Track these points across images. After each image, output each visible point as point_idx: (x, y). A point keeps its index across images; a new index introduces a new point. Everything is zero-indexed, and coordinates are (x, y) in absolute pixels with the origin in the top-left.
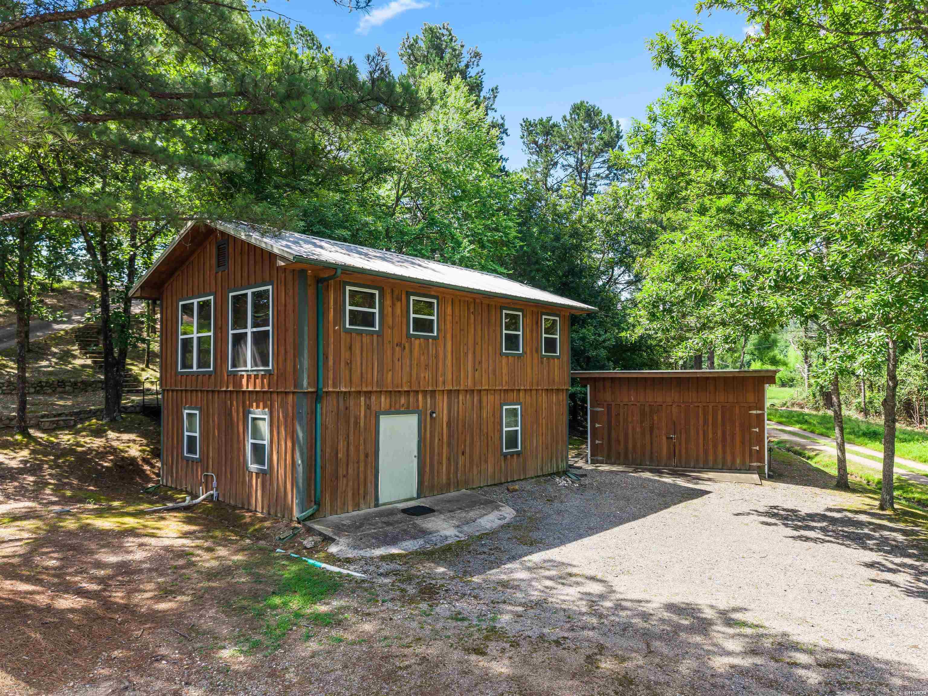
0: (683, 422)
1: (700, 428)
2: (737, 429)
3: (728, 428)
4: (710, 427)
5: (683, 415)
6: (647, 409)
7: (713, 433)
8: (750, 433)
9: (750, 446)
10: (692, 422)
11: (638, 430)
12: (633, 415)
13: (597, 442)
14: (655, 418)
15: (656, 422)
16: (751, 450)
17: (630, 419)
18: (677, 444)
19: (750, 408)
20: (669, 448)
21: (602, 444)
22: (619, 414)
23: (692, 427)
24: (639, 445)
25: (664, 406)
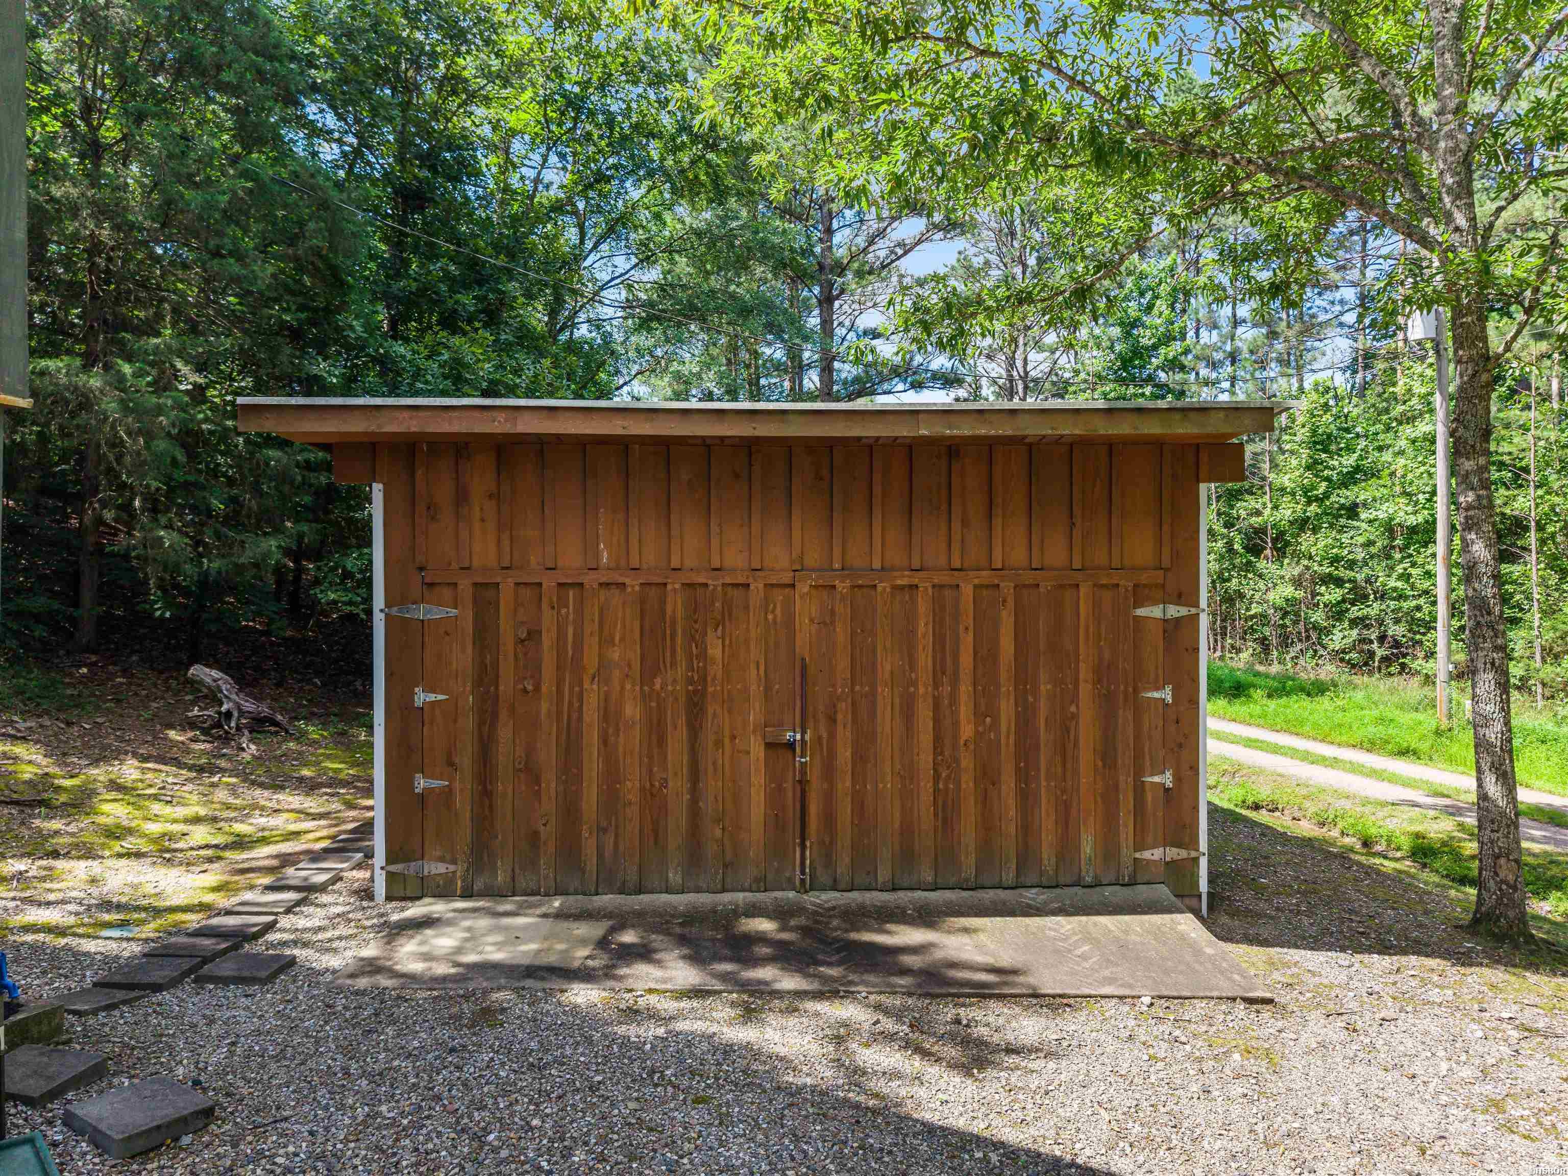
0: (843, 664)
1: (922, 689)
2: (1085, 689)
3: (1045, 688)
4: (965, 689)
5: (841, 634)
6: (676, 605)
7: (979, 715)
8: (1139, 707)
9: (1139, 772)
10: (886, 665)
11: (632, 710)
12: (606, 641)
13: (421, 783)
14: (715, 651)
15: (716, 670)
16: (1139, 788)
17: (591, 660)
18: (814, 776)
19: (1140, 596)
20: (775, 795)
21: (449, 791)
22: (534, 635)
23: (884, 692)
24: (631, 788)
25: (757, 587)
